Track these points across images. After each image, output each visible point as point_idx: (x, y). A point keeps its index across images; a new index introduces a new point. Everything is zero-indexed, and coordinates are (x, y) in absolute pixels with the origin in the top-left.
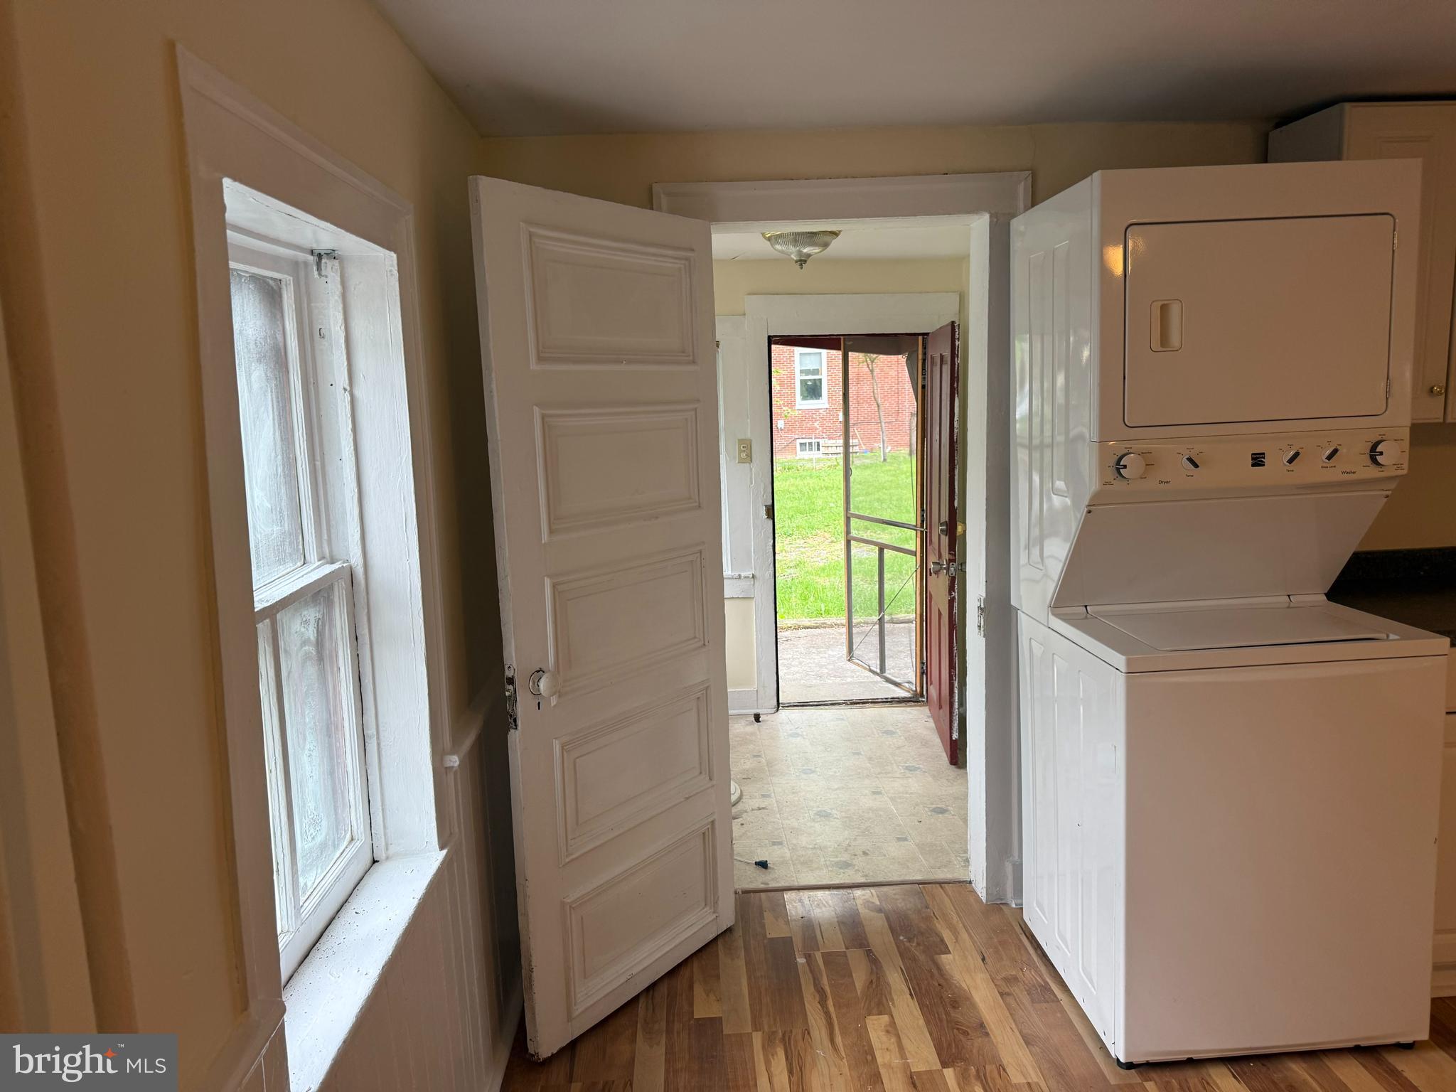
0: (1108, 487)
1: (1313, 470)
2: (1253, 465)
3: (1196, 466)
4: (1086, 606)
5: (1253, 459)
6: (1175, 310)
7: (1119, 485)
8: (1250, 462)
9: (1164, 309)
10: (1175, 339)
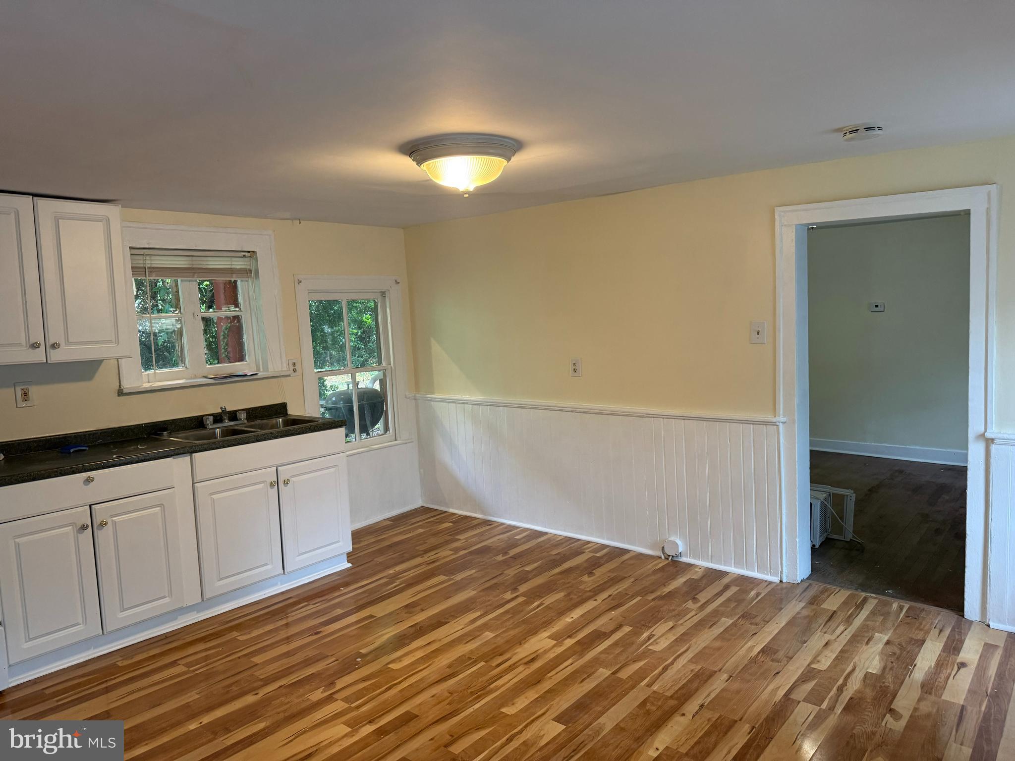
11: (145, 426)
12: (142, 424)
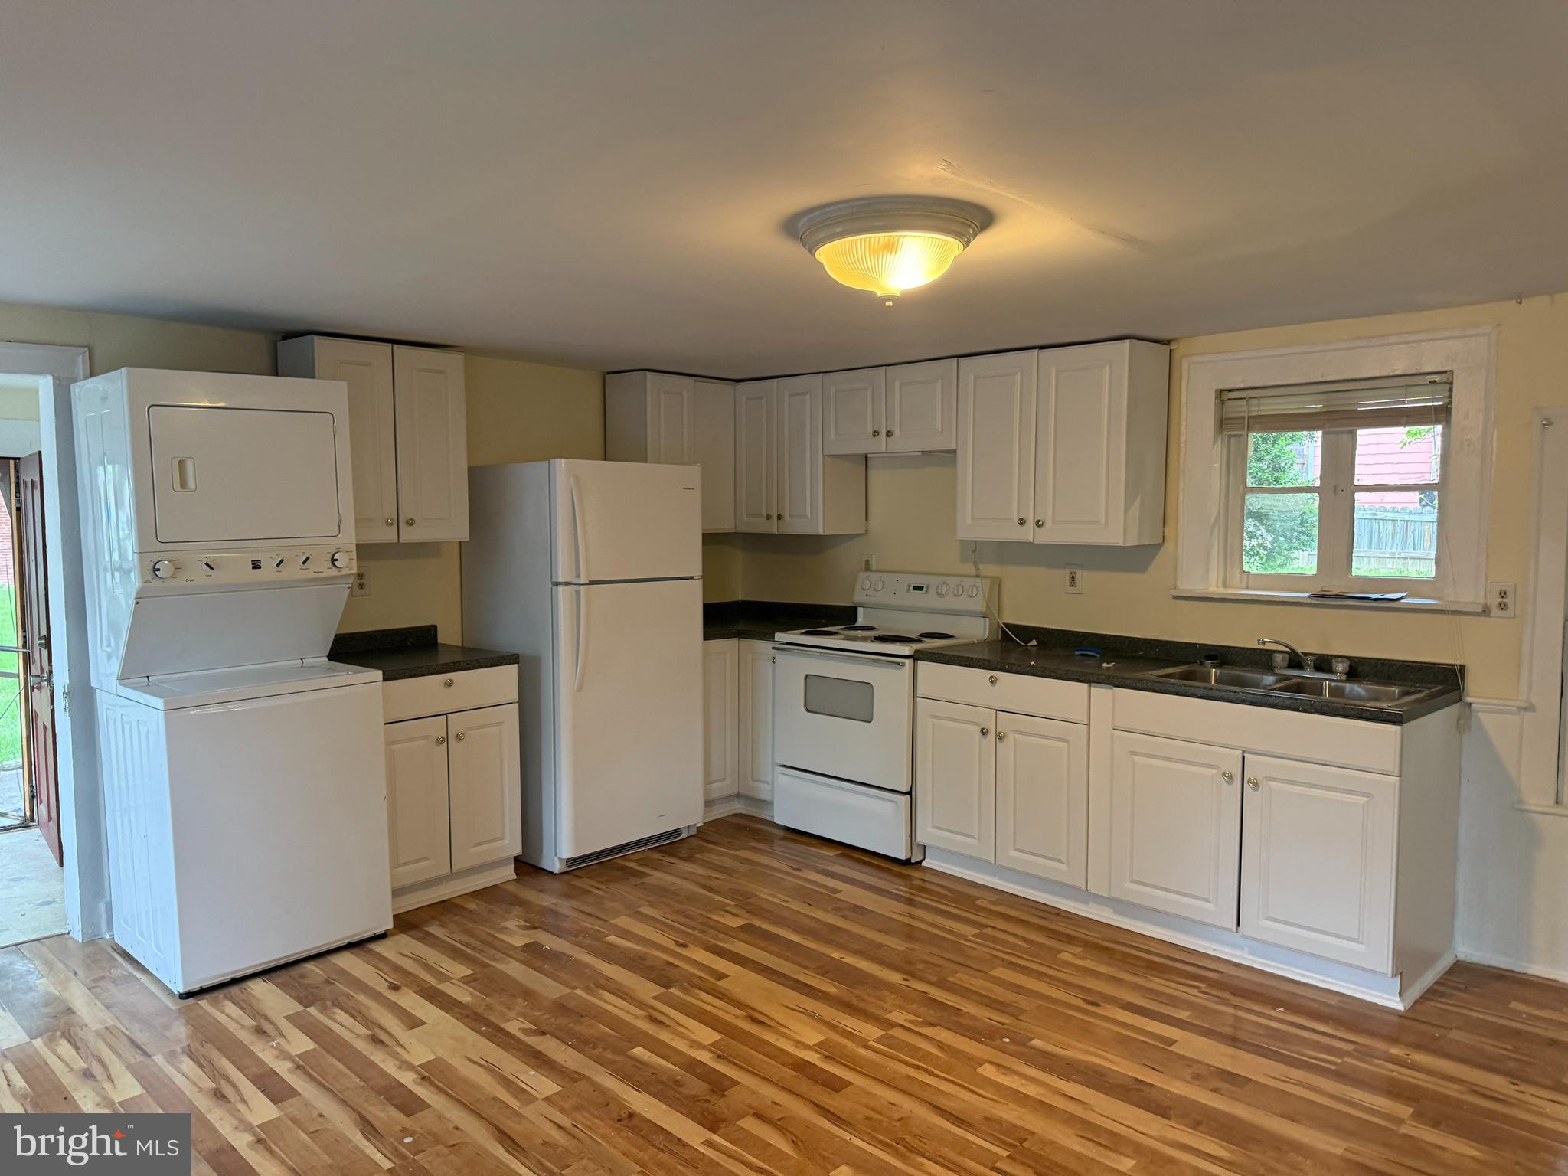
0: (147, 584)
1: (294, 571)
2: (253, 568)
3: (212, 569)
4: (148, 677)
5: (253, 564)
6: (189, 466)
7: (156, 583)
8: (251, 566)
9: (182, 463)
10: (191, 484)
11: (1200, 648)
12: (1197, 644)
